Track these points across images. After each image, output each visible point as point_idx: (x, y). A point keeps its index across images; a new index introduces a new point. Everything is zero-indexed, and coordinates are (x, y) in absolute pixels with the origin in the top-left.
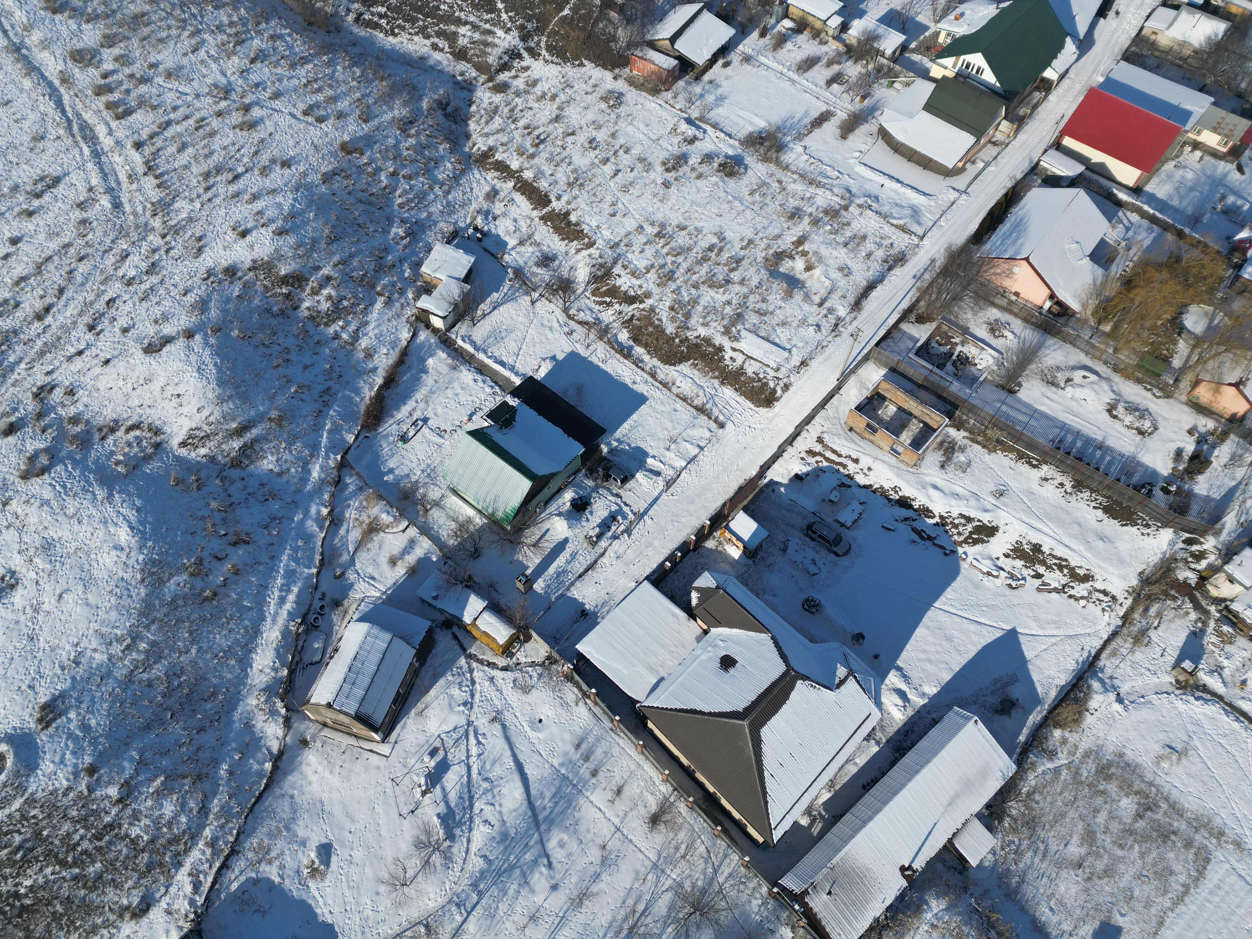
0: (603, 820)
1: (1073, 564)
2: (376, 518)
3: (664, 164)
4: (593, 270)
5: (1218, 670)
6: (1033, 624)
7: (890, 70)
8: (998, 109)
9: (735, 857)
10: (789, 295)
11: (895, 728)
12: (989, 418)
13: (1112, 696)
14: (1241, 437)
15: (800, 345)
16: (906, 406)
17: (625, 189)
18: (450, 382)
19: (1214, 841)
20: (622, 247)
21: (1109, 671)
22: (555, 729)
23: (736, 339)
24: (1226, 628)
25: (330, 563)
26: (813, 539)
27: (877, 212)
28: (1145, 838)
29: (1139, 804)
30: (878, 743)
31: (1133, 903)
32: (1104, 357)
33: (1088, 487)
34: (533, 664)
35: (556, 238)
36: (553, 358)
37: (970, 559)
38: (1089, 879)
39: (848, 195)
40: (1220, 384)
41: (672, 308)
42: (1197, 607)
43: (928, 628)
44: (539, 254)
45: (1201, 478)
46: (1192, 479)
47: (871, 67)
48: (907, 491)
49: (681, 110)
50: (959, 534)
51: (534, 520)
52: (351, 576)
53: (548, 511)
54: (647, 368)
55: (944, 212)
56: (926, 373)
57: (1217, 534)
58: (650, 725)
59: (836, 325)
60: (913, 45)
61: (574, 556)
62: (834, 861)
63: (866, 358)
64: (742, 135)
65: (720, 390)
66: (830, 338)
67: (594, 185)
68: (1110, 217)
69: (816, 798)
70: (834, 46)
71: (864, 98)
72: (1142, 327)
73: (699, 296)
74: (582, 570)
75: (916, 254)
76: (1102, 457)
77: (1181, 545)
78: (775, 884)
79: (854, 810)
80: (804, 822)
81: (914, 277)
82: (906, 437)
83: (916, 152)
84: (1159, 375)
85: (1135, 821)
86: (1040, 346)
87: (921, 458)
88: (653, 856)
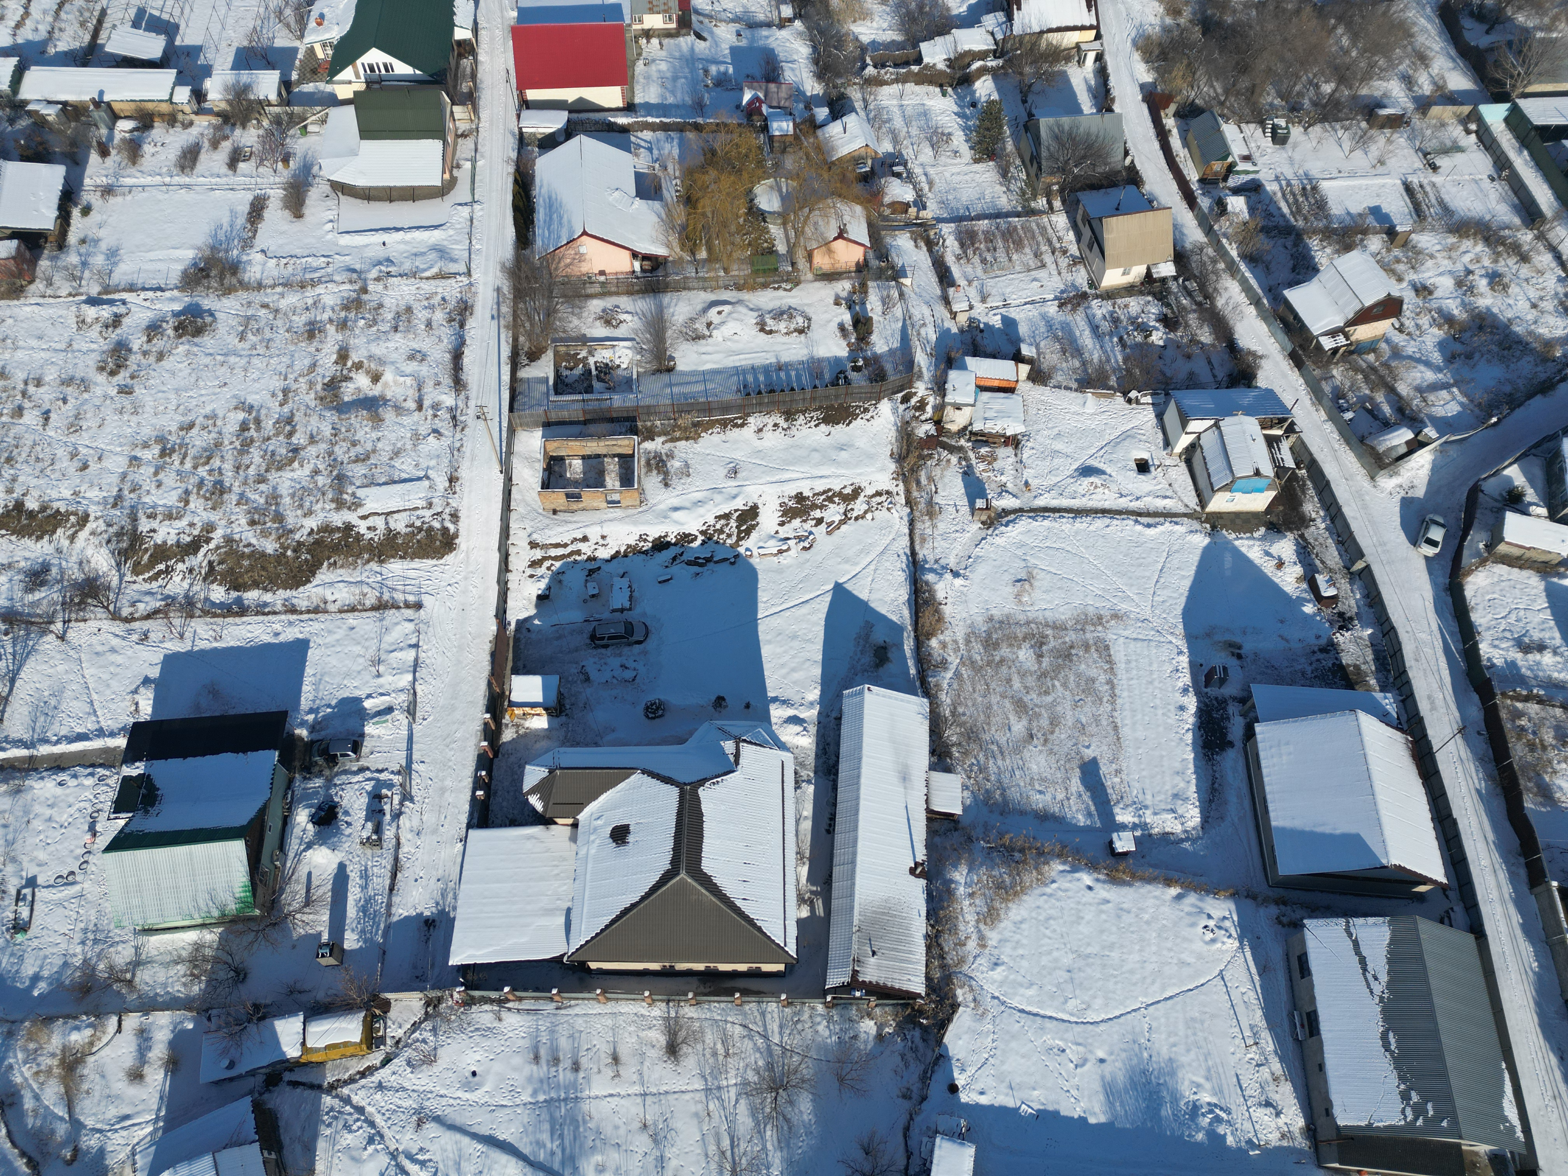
0: (623, 1102)
1: (837, 488)
2: (65, 1049)
3: (101, 369)
4: (112, 546)
5: (1003, 489)
6: (847, 567)
7: (291, 115)
8: (439, 98)
9: (772, 1007)
10: (377, 420)
11: (813, 755)
12: (670, 409)
13: (948, 576)
14: (876, 280)
15: (433, 463)
16: (588, 452)
17: (74, 426)
18: (26, 812)
19: (1100, 628)
20: (130, 498)
21: (931, 558)
22: (497, 1067)
23: (357, 504)
24: (984, 450)
25: (45, 1154)
26: (606, 646)
27: (401, 275)
28: (1057, 669)
29: (1032, 647)
30: (809, 782)
31: (1089, 729)
32: (721, 283)
33: (798, 412)
34: (415, 1026)
35: (27, 542)
36: (146, 681)
37: (755, 553)
38: (1046, 741)
39: (355, 276)
40: (827, 244)
41: (252, 523)
42: (952, 449)
43: (769, 642)
44: (21, 577)
45: (874, 338)
46: (868, 343)
47: (266, 123)
48: (654, 532)
49: (70, 295)
50: (729, 536)
51: (283, 877)
52: (90, 1142)
53: (291, 855)
54: (279, 607)
55: (470, 235)
56: (579, 406)
57: (920, 376)
58: (593, 965)
59: (454, 418)
60: (294, 76)
61: (365, 875)
62: (856, 922)
63: (512, 431)
64: (175, 278)
65: (384, 571)
66: (458, 436)
67: (26, 449)
68: (626, 147)
69: (798, 881)
70: (203, 124)
71: (286, 160)
72: (731, 235)
73: (275, 488)
74: (388, 882)
75: (476, 293)
76: (788, 376)
77: (902, 407)
78: (825, 993)
79: (836, 860)
80: (805, 913)
81: (493, 317)
82: (612, 481)
83: (391, 188)
84: (776, 269)
85: (1040, 663)
86: (660, 309)
87: (642, 492)
88: (699, 1085)
